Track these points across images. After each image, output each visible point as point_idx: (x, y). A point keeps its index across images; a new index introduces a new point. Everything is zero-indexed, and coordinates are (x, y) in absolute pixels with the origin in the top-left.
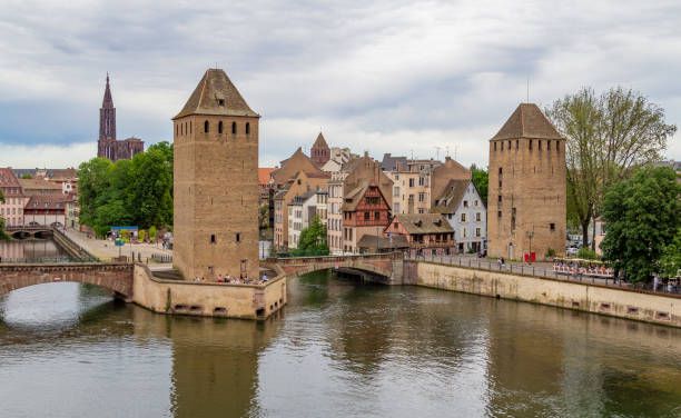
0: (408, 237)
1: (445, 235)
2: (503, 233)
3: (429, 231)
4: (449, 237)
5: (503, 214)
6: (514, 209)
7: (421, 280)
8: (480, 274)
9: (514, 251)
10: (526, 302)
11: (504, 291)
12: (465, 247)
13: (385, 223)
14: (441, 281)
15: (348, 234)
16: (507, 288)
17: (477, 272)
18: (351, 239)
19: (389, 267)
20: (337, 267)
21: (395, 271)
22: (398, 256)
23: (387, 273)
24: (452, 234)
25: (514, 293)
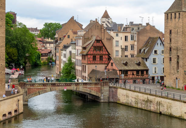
0: (118, 72)
1: (142, 71)
2: (172, 71)
3: (132, 68)
4: (145, 72)
5: (172, 59)
6: (178, 56)
7: (119, 100)
8: (151, 98)
10: (176, 117)
11: (163, 110)
13: (106, 62)
14: (130, 101)
16: (165, 107)
17: (149, 96)
18: (85, 72)
19: (100, 91)
20: (65, 90)
21: (104, 94)
22: (106, 84)
24: (147, 71)
25: (169, 112)
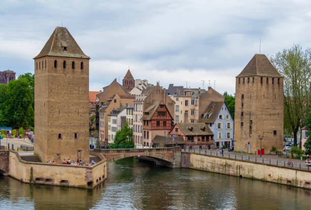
0: (184, 138)
1: (207, 136)
2: (244, 136)
3: (197, 134)
4: (210, 138)
5: (244, 124)
6: (251, 121)
7: (192, 165)
8: (229, 162)
9: (251, 147)
10: (258, 180)
11: (243, 173)
12: (220, 144)
13: (170, 128)
14: (205, 166)
15: (146, 135)
16: (247, 171)
17: (227, 161)
18: (148, 138)
19: (172, 156)
20: (139, 156)
21: (176, 159)
22: (178, 149)
23: (171, 160)
24: (212, 136)
25: (251, 174)
